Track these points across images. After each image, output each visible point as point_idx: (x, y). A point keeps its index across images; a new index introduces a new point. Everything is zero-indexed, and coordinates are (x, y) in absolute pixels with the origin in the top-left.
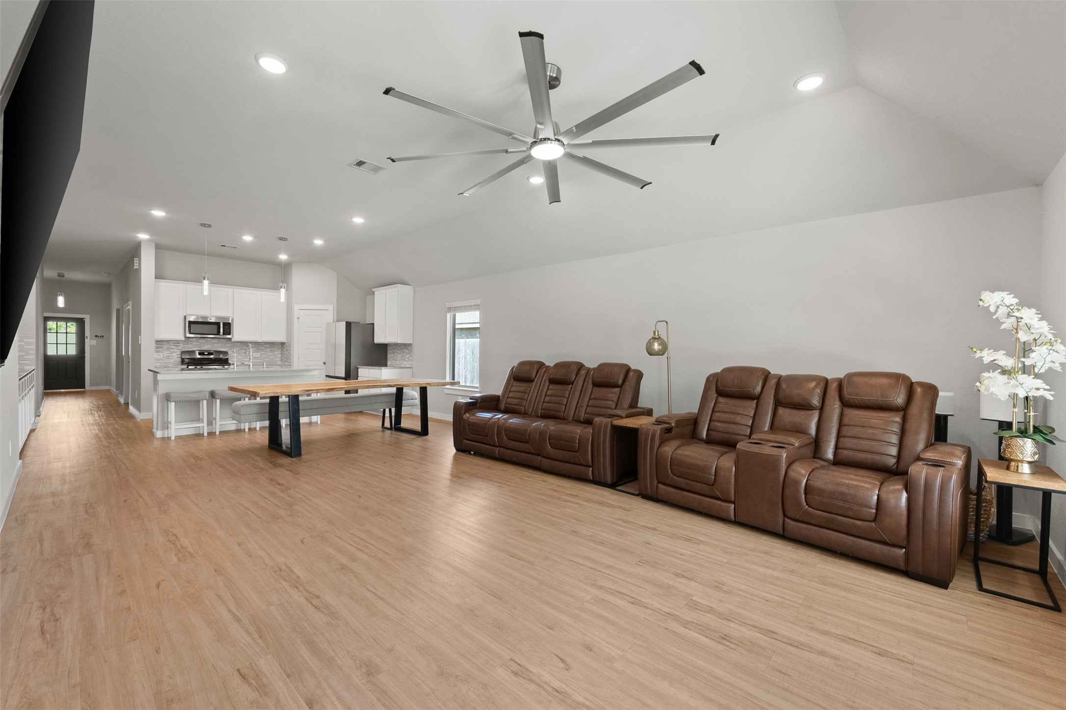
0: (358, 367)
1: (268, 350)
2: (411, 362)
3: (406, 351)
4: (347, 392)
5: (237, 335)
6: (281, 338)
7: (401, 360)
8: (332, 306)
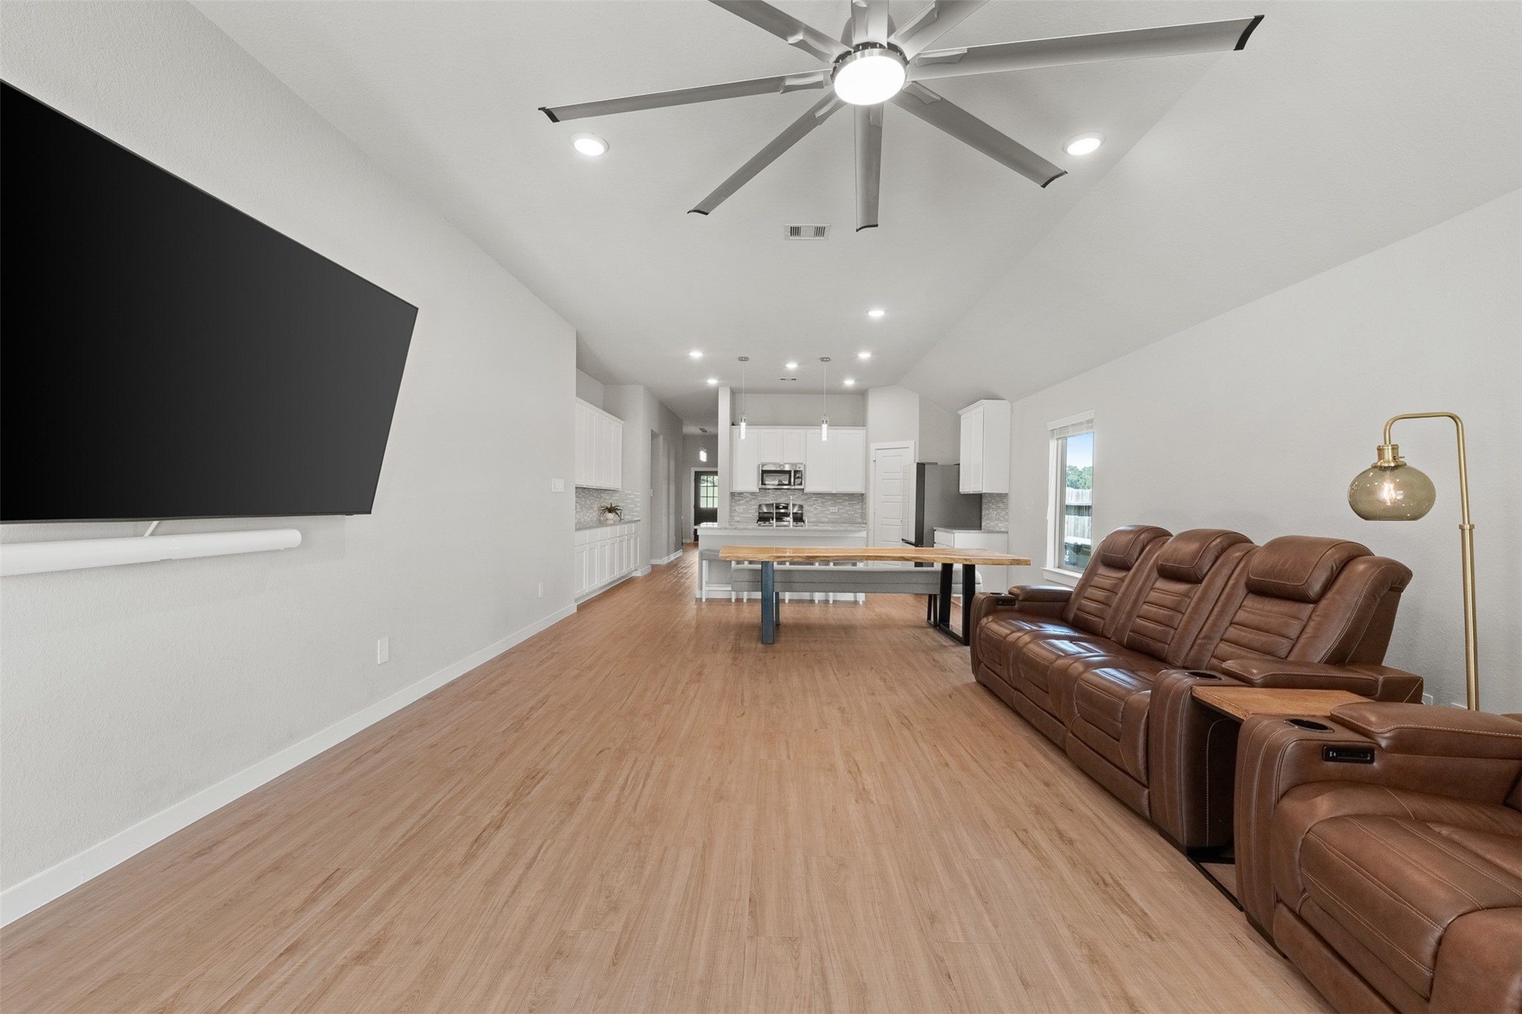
0: (934, 528)
1: (847, 503)
2: (1007, 523)
3: (1001, 505)
4: (917, 565)
5: (811, 485)
6: (857, 488)
7: (998, 519)
8: (913, 442)
